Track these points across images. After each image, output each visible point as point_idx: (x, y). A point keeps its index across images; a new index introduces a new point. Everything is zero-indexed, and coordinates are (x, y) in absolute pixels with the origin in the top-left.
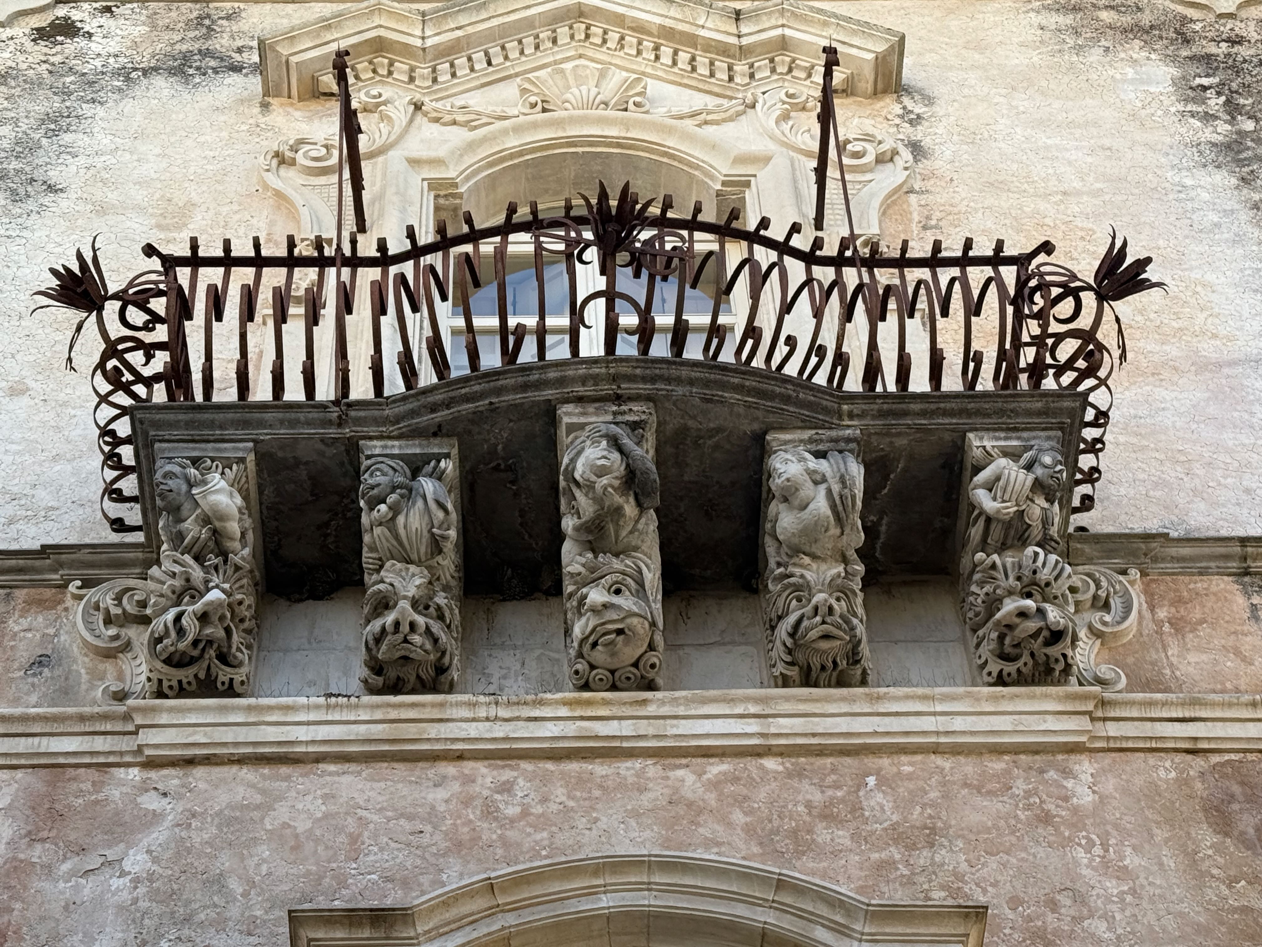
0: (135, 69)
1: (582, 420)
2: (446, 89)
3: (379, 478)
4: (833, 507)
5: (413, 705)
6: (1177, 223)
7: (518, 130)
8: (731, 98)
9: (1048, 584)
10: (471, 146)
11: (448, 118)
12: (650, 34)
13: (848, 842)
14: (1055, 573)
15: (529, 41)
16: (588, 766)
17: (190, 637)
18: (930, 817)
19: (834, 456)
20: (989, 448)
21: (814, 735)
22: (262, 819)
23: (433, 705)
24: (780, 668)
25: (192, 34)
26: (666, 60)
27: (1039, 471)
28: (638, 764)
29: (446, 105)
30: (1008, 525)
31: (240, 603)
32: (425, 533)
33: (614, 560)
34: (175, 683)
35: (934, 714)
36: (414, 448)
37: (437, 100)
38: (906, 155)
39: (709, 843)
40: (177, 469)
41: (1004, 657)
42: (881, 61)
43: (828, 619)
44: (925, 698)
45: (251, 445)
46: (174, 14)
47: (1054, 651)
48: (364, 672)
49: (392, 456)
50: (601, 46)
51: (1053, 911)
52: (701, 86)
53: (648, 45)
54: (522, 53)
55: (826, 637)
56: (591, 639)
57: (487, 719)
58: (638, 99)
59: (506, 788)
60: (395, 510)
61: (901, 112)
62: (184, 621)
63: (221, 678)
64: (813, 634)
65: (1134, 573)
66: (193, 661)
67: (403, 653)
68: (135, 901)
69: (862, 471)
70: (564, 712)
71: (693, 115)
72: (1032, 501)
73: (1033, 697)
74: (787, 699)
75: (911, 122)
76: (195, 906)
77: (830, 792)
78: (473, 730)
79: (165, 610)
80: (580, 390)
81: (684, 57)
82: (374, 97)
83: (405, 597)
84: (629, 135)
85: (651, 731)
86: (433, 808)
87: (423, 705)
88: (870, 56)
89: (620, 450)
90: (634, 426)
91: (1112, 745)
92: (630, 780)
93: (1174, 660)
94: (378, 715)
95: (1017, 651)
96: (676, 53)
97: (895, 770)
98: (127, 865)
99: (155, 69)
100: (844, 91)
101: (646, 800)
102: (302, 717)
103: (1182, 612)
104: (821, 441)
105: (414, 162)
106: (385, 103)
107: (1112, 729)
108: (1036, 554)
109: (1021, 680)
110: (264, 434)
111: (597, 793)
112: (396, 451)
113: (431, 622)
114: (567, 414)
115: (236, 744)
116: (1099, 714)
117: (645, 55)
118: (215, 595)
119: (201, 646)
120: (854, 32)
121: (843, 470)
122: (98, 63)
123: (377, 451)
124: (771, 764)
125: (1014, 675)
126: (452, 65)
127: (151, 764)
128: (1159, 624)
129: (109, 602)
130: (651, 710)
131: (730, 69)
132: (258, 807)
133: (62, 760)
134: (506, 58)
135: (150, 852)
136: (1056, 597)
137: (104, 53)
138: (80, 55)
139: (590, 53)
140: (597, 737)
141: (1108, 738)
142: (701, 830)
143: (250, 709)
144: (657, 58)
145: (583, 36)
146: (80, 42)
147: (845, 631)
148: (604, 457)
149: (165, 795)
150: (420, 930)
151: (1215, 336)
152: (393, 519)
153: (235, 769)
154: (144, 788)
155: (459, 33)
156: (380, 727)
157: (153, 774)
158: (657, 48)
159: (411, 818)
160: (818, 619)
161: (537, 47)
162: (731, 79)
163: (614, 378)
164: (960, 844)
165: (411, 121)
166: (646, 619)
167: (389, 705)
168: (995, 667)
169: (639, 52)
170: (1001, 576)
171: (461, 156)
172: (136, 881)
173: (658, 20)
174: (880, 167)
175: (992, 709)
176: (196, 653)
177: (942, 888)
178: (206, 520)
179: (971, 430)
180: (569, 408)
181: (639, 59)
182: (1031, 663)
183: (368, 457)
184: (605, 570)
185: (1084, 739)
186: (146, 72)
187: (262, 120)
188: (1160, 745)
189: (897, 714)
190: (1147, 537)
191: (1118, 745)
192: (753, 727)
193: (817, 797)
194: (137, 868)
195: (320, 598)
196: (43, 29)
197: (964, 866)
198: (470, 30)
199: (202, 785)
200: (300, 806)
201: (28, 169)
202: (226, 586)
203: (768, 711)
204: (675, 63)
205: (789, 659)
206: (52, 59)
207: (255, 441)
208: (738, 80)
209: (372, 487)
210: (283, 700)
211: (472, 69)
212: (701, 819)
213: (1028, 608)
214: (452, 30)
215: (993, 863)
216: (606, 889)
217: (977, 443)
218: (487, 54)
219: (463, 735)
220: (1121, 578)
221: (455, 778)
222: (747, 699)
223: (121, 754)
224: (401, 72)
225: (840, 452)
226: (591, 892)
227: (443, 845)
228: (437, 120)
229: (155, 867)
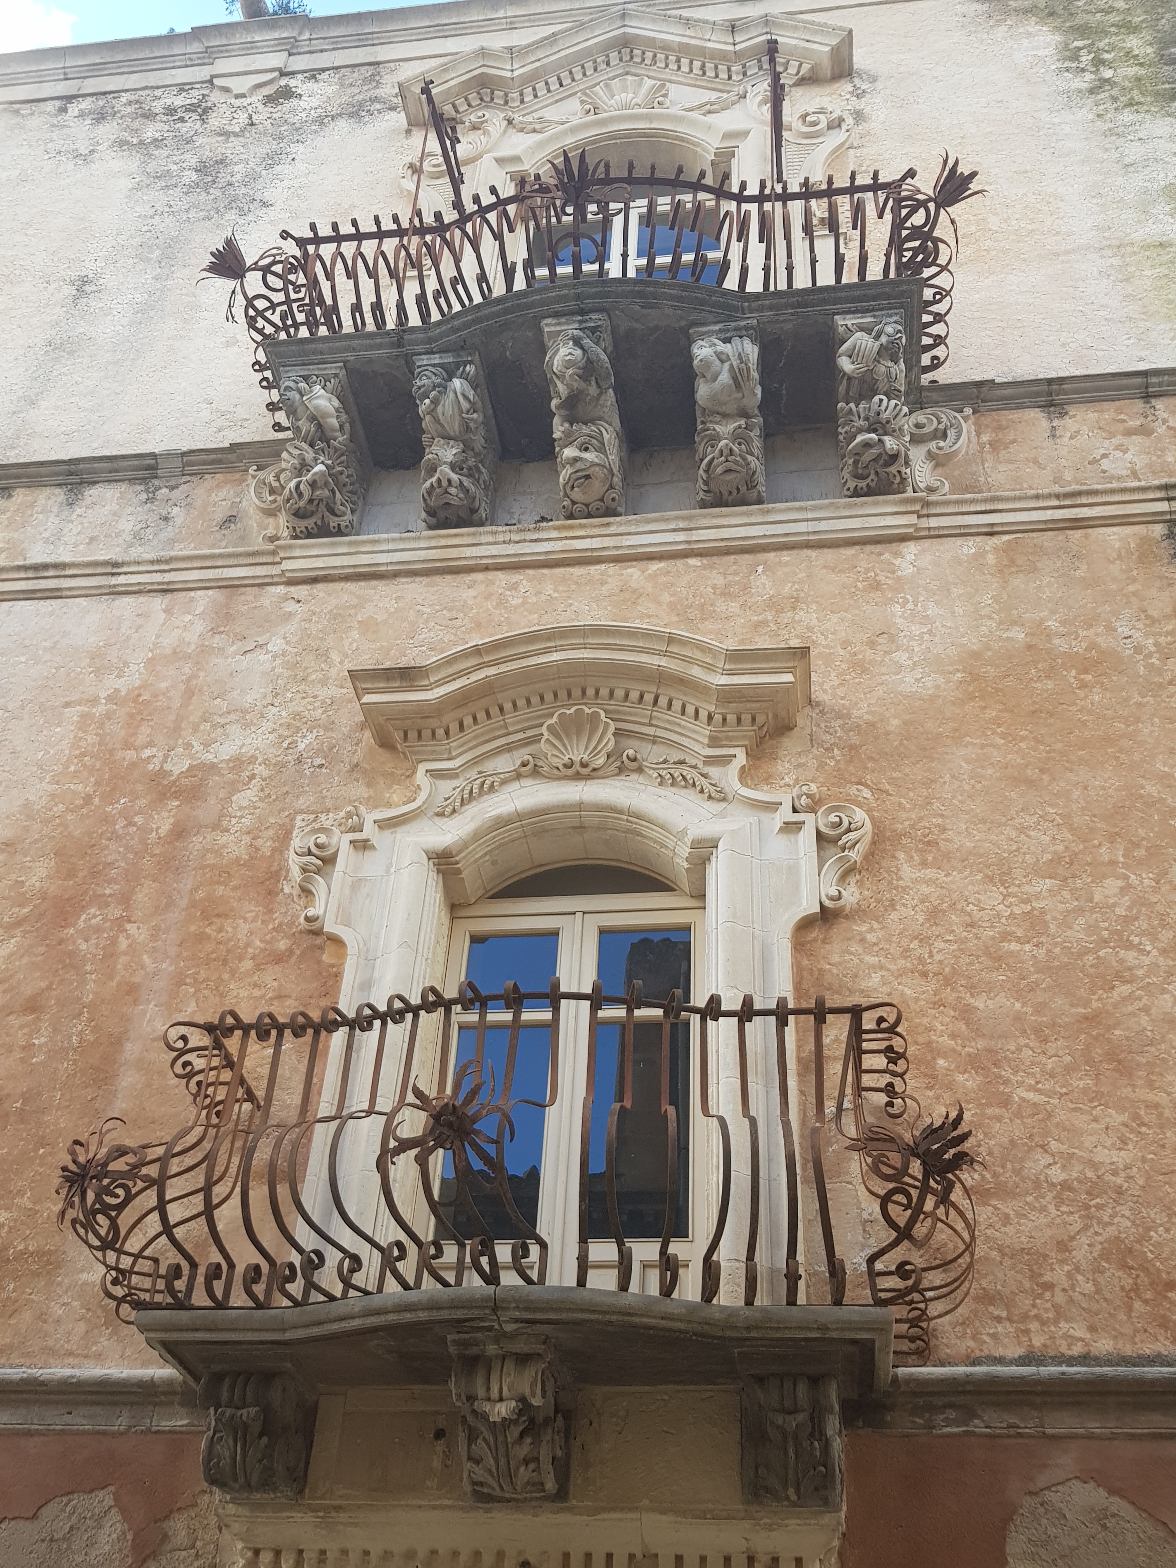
0: (326, 116)
1: (558, 328)
2: (530, 107)
3: (425, 381)
4: (735, 379)
5: (455, 535)
6: (1044, 152)
7: (573, 130)
8: (729, 92)
9: (888, 422)
10: (540, 145)
11: (530, 127)
12: (674, 51)
13: (737, 610)
14: (895, 413)
15: (589, 66)
16: (570, 570)
17: (306, 497)
18: (797, 590)
19: (736, 341)
20: (849, 326)
21: (722, 540)
22: (356, 615)
23: (468, 535)
24: (702, 494)
25: (365, 88)
26: (685, 68)
27: (884, 339)
28: (603, 567)
29: (529, 118)
30: (862, 380)
31: (341, 473)
32: (457, 418)
33: (584, 427)
34: (303, 529)
35: (807, 520)
36: (449, 359)
37: (523, 116)
38: (850, 121)
39: (642, 617)
40: (292, 384)
41: (857, 476)
42: (836, 52)
43: (730, 458)
44: (801, 509)
45: (341, 364)
46: (356, 75)
47: (893, 469)
48: (424, 515)
49: (434, 365)
50: (641, 63)
51: (871, 649)
52: (709, 85)
53: (672, 58)
54: (584, 75)
55: (729, 471)
56: (570, 484)
57: (504, 542)
58: (660, 99)
59: (514, 587)
60: (435, 402)
61: (851, 89)
62: (302, 486)
63: (332, 524)
64: (719, 470)
65: (968, 411)
66: (312, 514)
67: (445, 501)
68: (273, 669)
69: (756, 349)
70: (554, 534)
71: (700, 107)
72: (879, 362)
73: (876, 504)
74: (705, 516)
75: (858, 96)
76: (309, 671)
77: (730, 578)
78: (494, 550)
79: (291, 480)
80: (557, 307)
81: (697, 64)
82: (479, 117)
83: (445, 463)
84: (652, 126)
85: (612, 544)
86: (465, 602)
87: (462, 535)
88: (827, 49)
89: (582, 348)
90: (594, 330)
91: (932, 533)
92: (597, 577)
93: (988, 471)
94: (433, 543)
95: (867, 471)
96: (691, 63)
97: (777, 560)
98: (270, 647)
99: (340, 115)
100: (810, 78)
101: (604, 591)
102: (384, 547)
103: (1000, 436)
104: (728, 330)
105: (500, 161)
106: (486, 121)
107: (934, 522)
108: (881, 400)
109: (870, 492)
110: (350, 356)
111: (573, 587)
112: (436, 361)
113: (463, 479)
114: (547, 325)
115: (343, 567)
116: (925, 512)
117: (670, 67)
118: (320, 468)
119: (315, 503)
120: (816, 32)
121: (740, 350)
122: (303, 115)
123: (425, 363)
124: (693, 562)
125: (865, 489)
126: (534, 89)
127: (291, 582)
128: (982, 446)
129: (272, 478)
130: (612, 529)
131: (729, 70)
132: (355, 607)
133: (236, 582)
134: (573, 80)
135: (284, 638)
136: (894, 431)
137: (308, 107)
138: (293, 111)
139: (633, 70)
140: (576, 550)
141: (929, 529)
142: (639, 608)
143: (350, 543)
144: (679, 68)
145: (628, 58)
146: (294, 102)
147: (742, 466)
148: (570, 354)
149: (299, 602)
150: (432, 680)
151: (1058, 233)
152: (434, 409)
153: (342, 584)
154: (286, 598)
155: (538, 64)
156: (434, 551)
157: (292, 589)
158: (678, 61)
159: (450, 610)
160: (723, 458)
161: (595, 70)
162: (730, 78)
163: (578, 297)
164: (814, 607)
165: (505, 132)
166: (604, 467)
167: (440, 536)
168: (851, 484)
169: (667, 66)
170: (856, 418)
171: (533, 153)
172: (275, 657)
173: (678, 39)
174: (830, 132)
175: (848, 514)
176: (312, 508)
177: (797, 636)
178: (313, 418)
179: (837, 314)
180: (549, 321)
181: (667, 70)
182: (876, 479)
183: (419, 367)
184: (577, 435)
185: (911, 530)
186: (333, 118)
187: (405, 142)
188: (966, 531)
189: (781, 522)
190: (980, 384)
191: (937, 533)
192: (681, 537)
193: (720, 581)
194: (276, 649)
195: (409, 469)
196: (271, 95)
197: (815, 621)
198: (545, 61)
199: (321, 594)
200: (381, 605)
201: (251, 193)
202: (330, 462)
203: (692, 526)
204: (691, 70)
205: (706, 488)
206: (274, 116)
207: (345, 362)
208: (734, 77)
209: (420, 388)
210: (371, 537)
211: (549, 91)
212: (640, 601)
213: (871, 439)
214: (533, 62)
215: (835, 618)
216: (556, 649)
217: (841, 323)
218: (559, 79)
219: (488, 553)
220: (957, 414)
221: (482, 582)
222: (677, 518)
223: (272, 576)
224: (499, 98)
225: (741, 337)
226: (547, 651)
227: (469, 626)
228: (521, 130)
229: (287, 647)
